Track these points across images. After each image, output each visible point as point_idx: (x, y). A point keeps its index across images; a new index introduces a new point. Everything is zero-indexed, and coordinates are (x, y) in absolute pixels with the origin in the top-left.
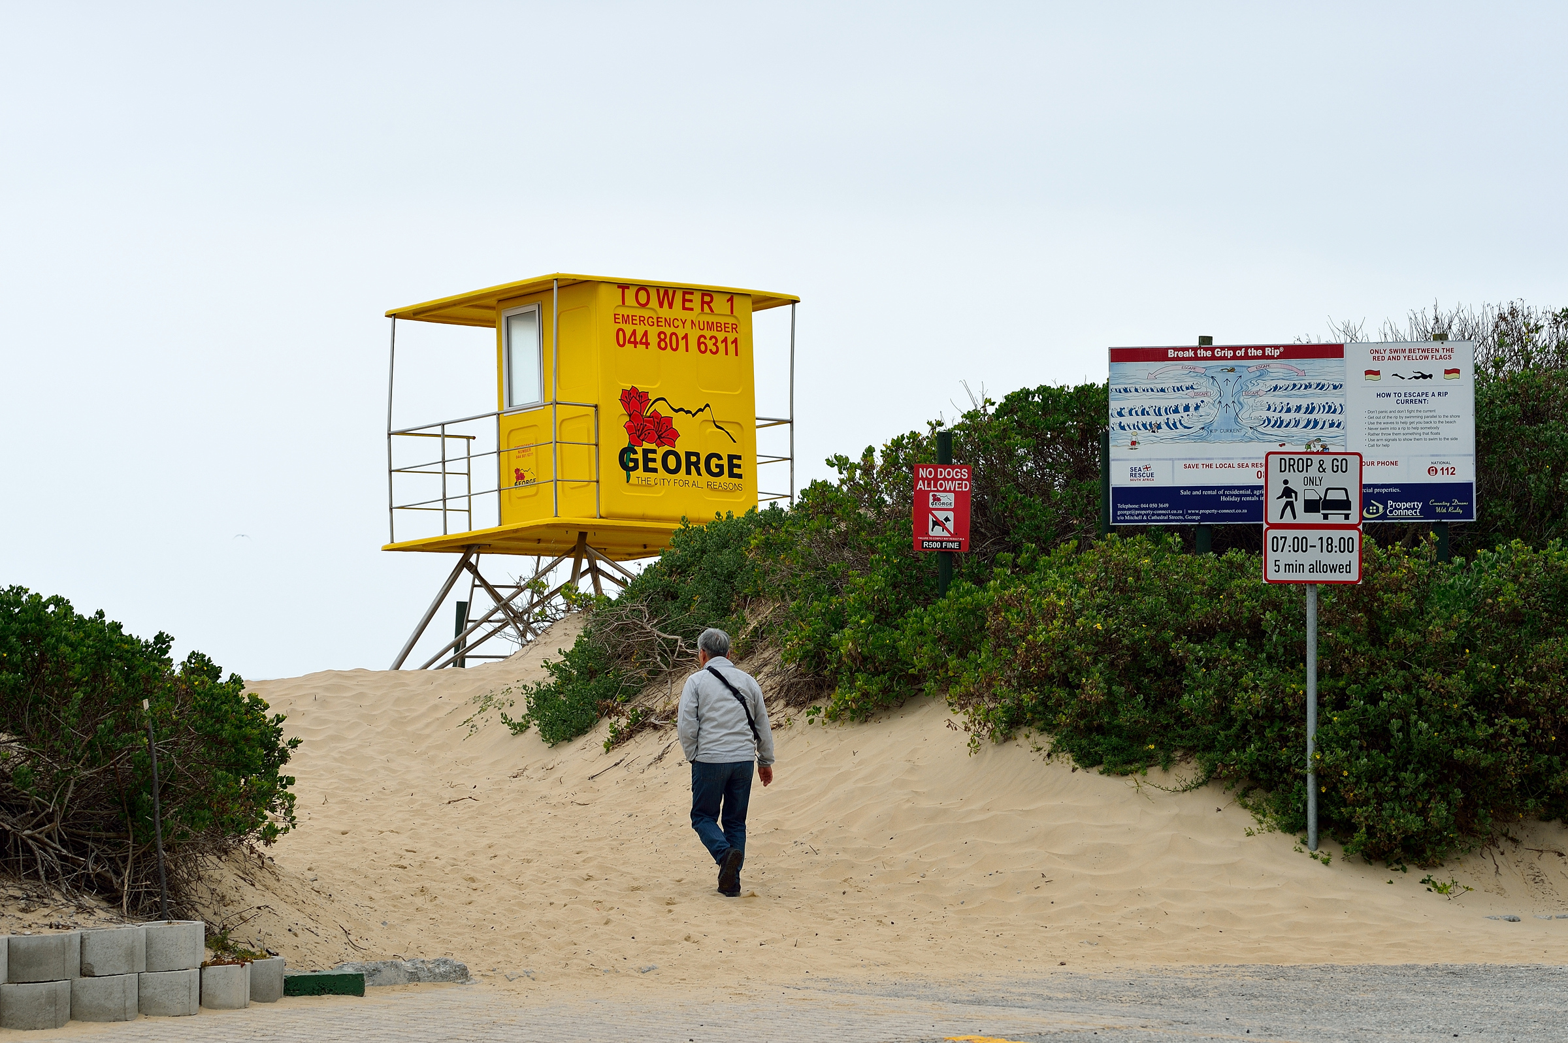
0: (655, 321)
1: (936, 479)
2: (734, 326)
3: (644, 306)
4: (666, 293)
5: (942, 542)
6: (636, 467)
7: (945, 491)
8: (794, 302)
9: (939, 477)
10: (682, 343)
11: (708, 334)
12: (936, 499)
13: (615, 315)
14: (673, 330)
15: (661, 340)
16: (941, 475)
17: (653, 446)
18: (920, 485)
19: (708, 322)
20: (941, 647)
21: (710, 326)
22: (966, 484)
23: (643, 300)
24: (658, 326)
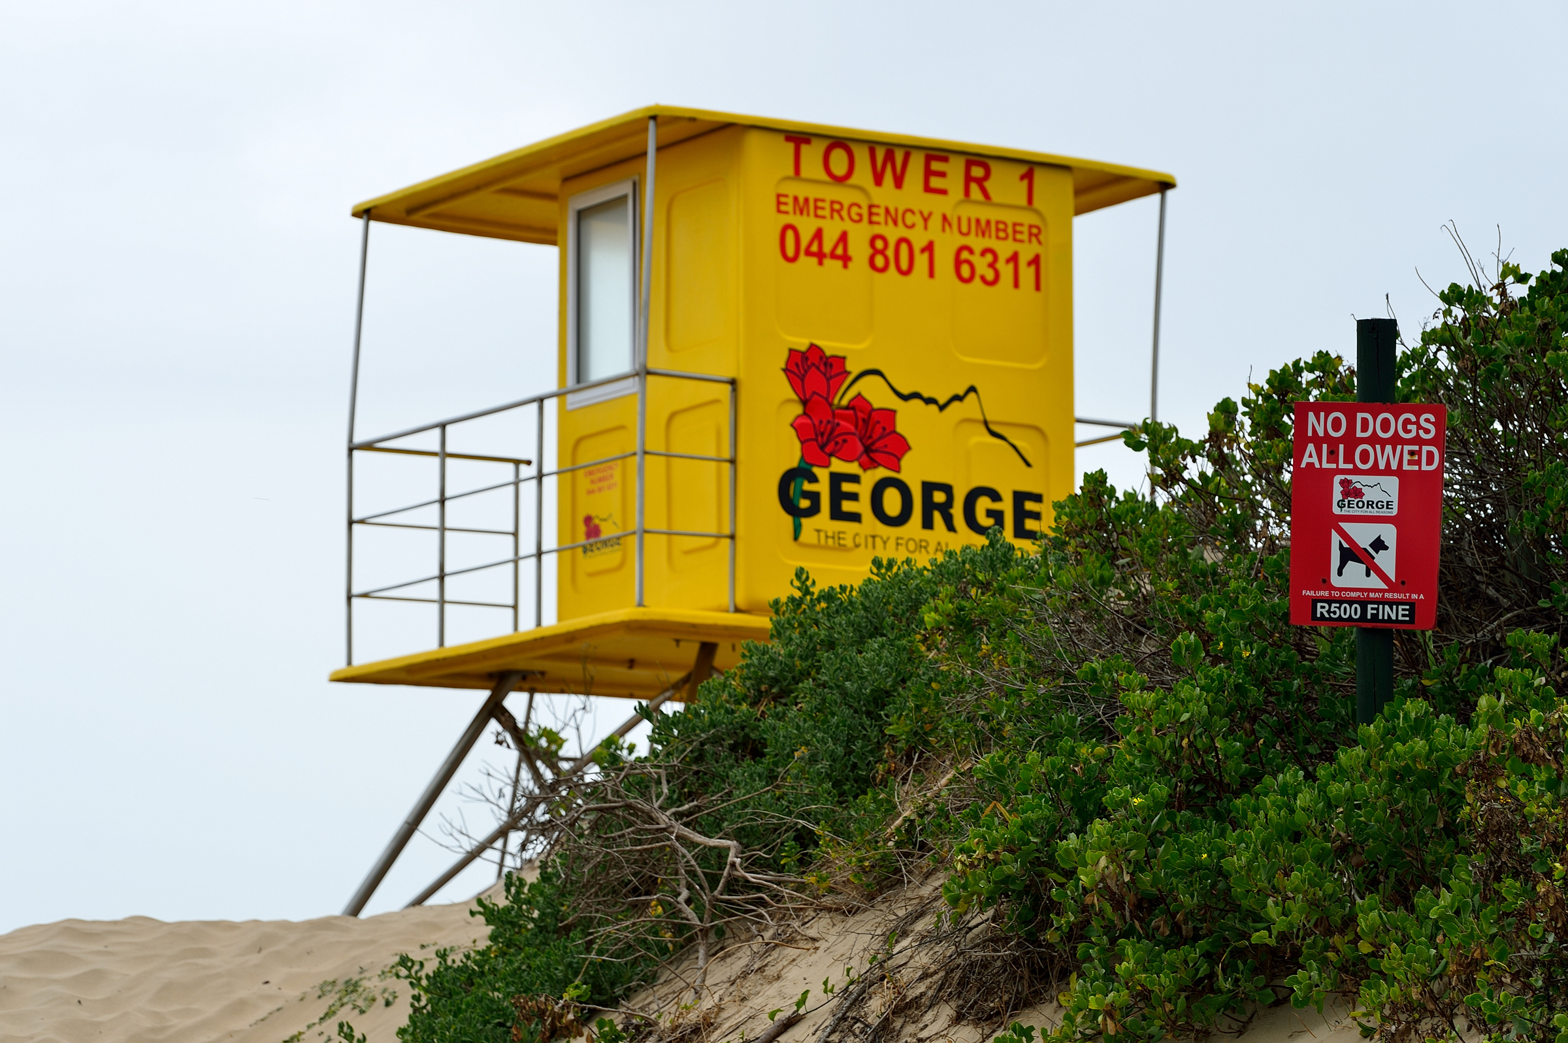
0: (865, 212)
1: (1351, 441)
2: (1035, 231)
3: (840, 180)
4: (890, 156)
5: (1364, 604)
6: (814, 510)
7: (1375, 471)
8: (1164, 186)
9: (1359, 434)
10: (921, 261)
11: (978, 243)
12: (1351, 492)
13: (779, 196)
14: (901, 232)
15: (876, 252)
16: (1365, 428)
17: (853, 468)
18: (1310, 456)
19: (978, 221)
20: (1342, 874)
21: (983, 228)
22: (1430, 455)
23: (839, 167)
24: (871, 222)
